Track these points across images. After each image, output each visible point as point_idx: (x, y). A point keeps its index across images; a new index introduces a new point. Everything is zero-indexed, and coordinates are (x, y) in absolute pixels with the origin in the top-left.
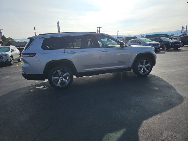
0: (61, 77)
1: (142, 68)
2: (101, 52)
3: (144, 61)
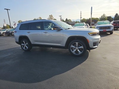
1: (74, 49)
2: (43, 33)
3: (76, 43)
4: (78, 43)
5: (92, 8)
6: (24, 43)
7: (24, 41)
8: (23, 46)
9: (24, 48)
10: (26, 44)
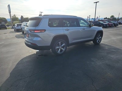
0: (60, 47)
1: (98, 39)
3: (99, 35)
7: (60, 43)
9: (59, 52)
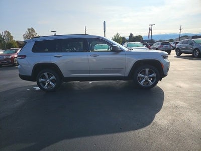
0: (48, 80)
1: (143, 78)
2: (90, 57)
3: (146, 69)
4: (148, 69)
5: (105, 22)
6: (47, 76)
7: (45, 74)
8: (41, 84)
9: (45, 87)
10: (49, 78)
